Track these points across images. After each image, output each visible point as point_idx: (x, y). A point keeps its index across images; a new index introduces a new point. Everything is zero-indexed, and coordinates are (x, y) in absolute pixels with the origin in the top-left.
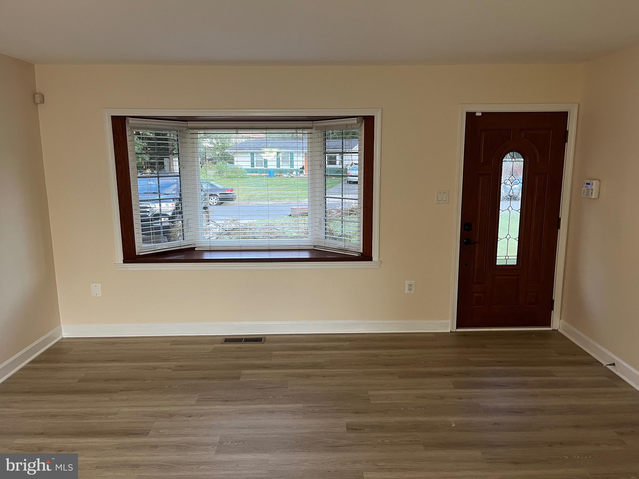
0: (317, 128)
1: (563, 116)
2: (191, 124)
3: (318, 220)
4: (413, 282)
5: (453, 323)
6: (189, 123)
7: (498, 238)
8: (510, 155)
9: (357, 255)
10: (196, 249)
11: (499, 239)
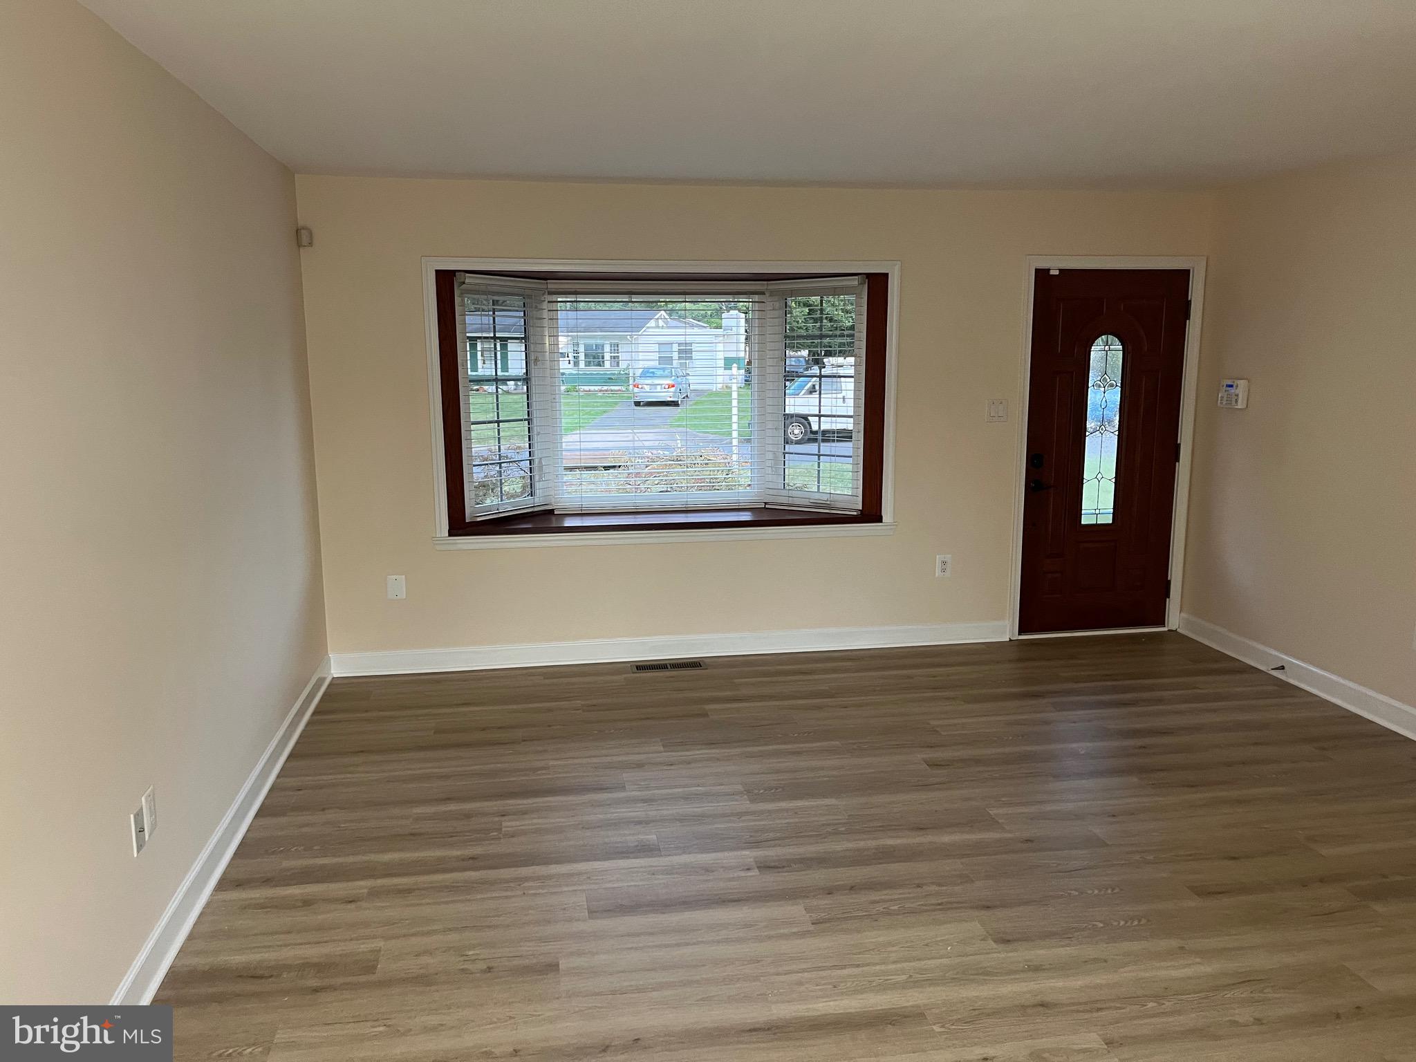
0: (772, 293)
1: (1181, 278)
2: (552, 285)
3: (770, 456)
4: (948, 557)
5: (1013, 626)
6: (550, 283)
7: (1083, 478)
8: (1102, 340)
9: (855, 513)
10: (554, 512)
11: (1085, 481)
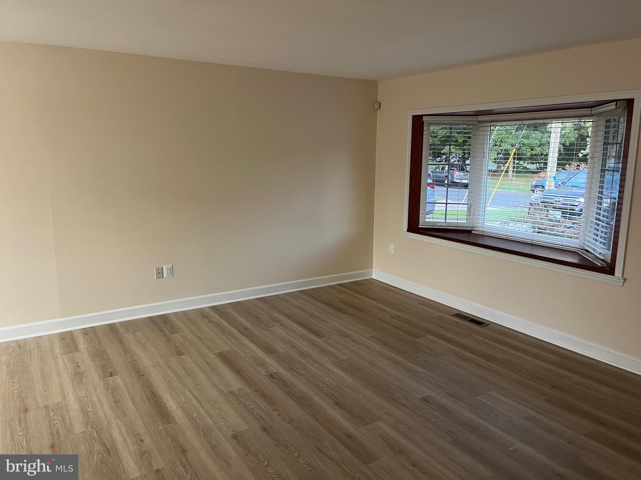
6: (479, 117)
10: (472, 232)
